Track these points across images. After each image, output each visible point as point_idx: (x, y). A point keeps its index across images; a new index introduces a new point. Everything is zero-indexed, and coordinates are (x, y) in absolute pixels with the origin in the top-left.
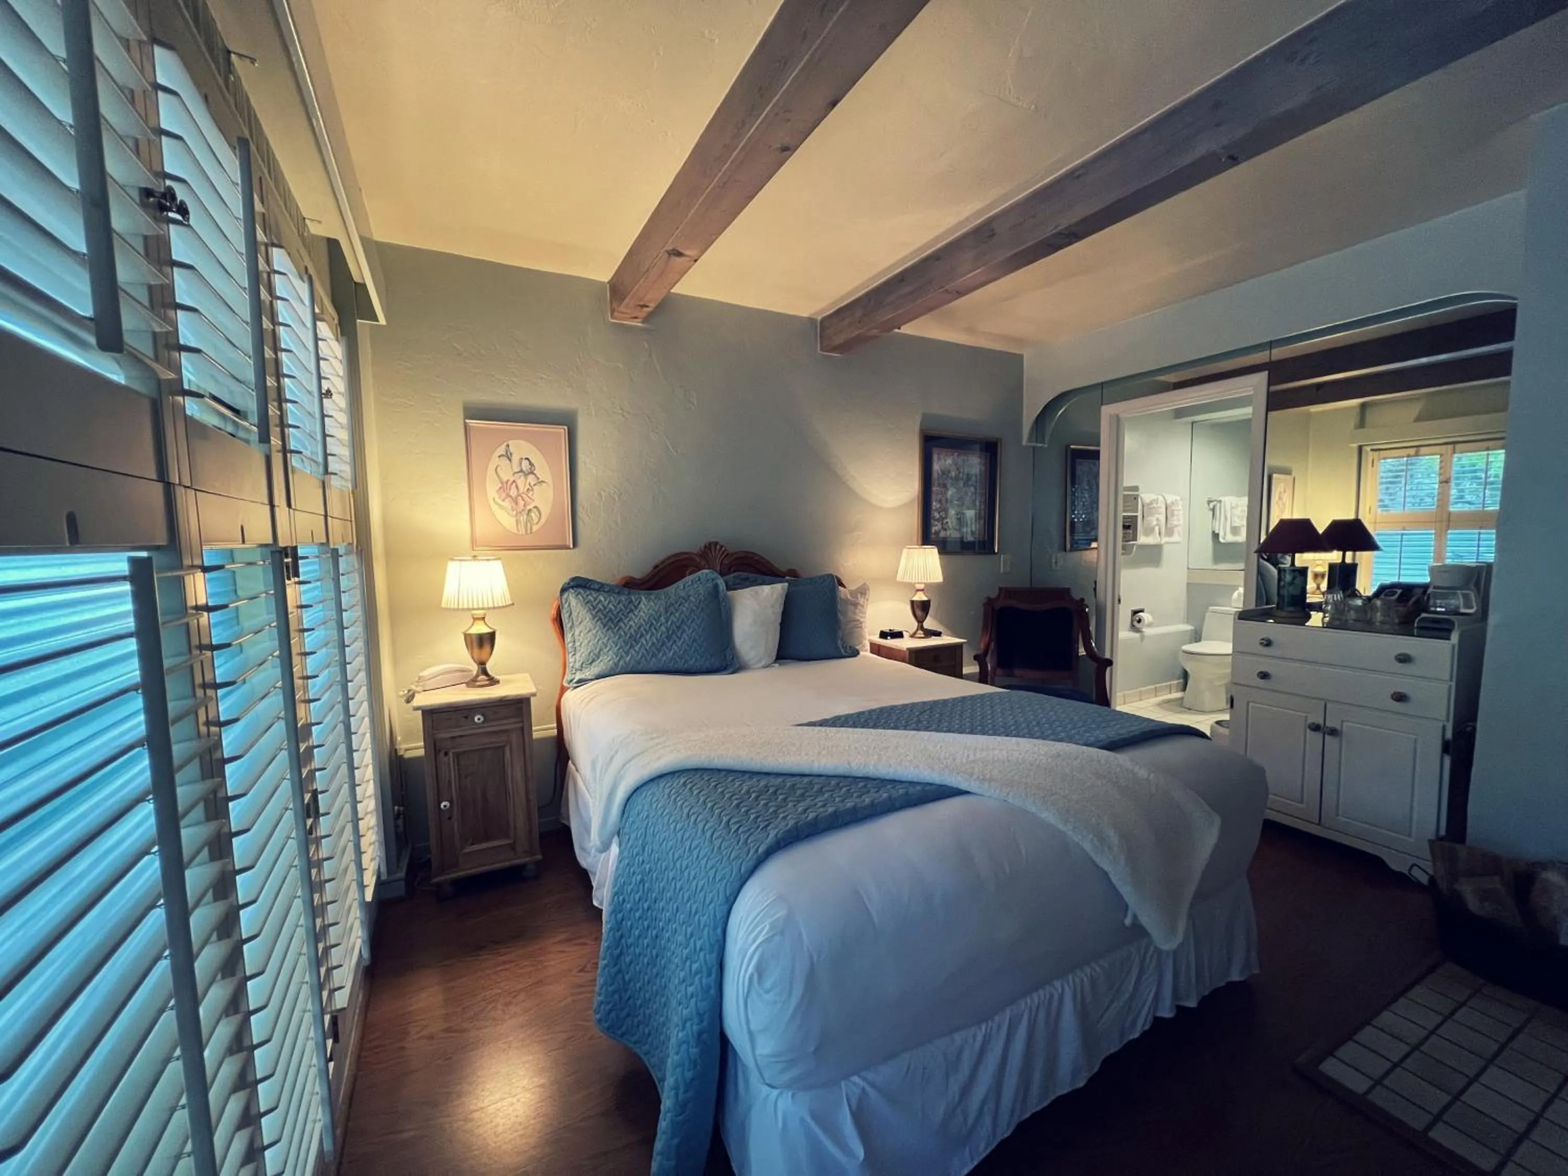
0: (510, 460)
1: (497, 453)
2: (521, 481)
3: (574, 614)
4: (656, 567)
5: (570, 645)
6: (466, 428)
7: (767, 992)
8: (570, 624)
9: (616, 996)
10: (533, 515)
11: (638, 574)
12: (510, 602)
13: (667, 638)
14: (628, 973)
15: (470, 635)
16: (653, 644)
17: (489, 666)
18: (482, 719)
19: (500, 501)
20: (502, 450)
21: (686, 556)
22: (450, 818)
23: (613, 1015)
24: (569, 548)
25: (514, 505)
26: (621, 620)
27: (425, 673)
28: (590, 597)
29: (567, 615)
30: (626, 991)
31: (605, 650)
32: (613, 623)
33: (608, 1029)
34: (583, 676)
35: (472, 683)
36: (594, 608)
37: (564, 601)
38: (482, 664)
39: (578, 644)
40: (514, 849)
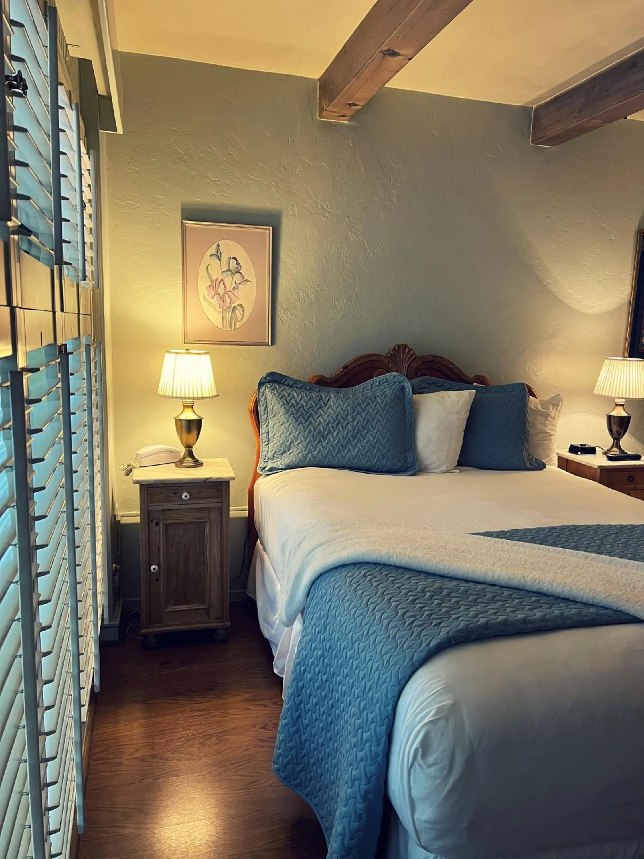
0: (220, 260)
1: (209, 252)
2: (228, 281)
3: (270, 407)
4: (346, 367)
5: (264, 435)
6: (183, 227)
7: (429, 766)
8: (265, 416)
9: (293, 752)
10: (237, 312)
11: (328, 373)
12: (216, 394)
13: (352, 436)
14: (305, 734)
15: (181, 420)
16: (340, 440)
17: (194, 449)
18: (188, 496)
19: (210, 300)
20: (213, 250)
21: (375, 358)
22: (157, 580)
23: (290, 766)
24: (269, 346)
25: (221, 302)
26: (311, 415)
27: (141, 451)
28: (284, 392)
29: (263, 408)
30: (302, 749)
31: (296, 444)
32: (303, 418)
33: (285, 778)
34: (274, 465)
35: (180, 463)
36: (288, 404)
37: (261, 394)
38: (189, 447)
39: (271, 435)
40: (208, 614)
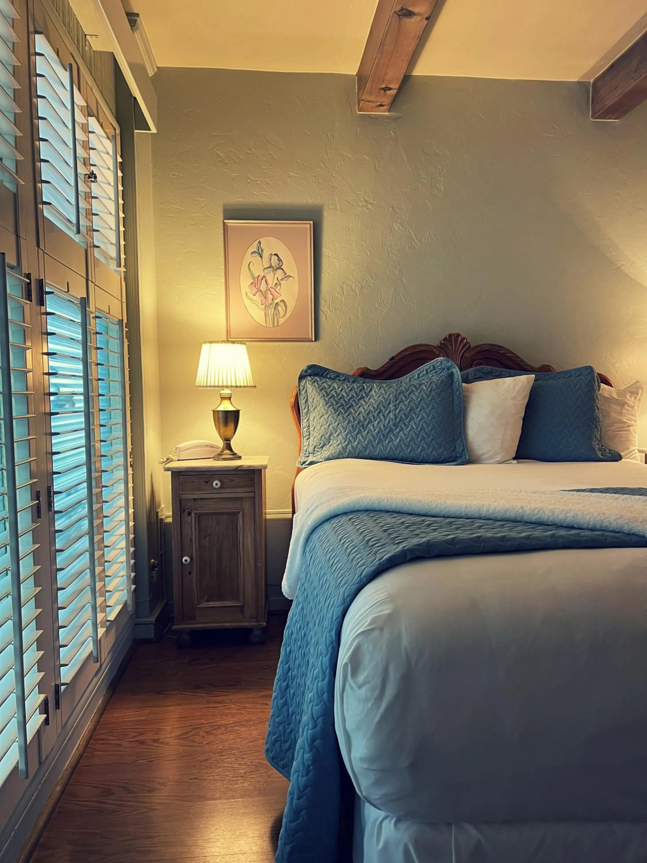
0: (261, 257)
1: (251, 250)
2: (271, 278)
3: (310, 400)
4: (392, 359)
5: (305, 429)
6: (225, 227)
8: (306, 409)
10: (280, 308)
11: (374, 366)
12: (252, 384)
13: (394, 425)
15: (218, 411)
16: (380, 430)
17: (233, 443)
18: (219, 484)
19: (251, 296)
20: (254, 247)
21: (424, 348)
22: (190, 573)
24: (312, 341)
25: (263, 299)
26: (352, 406)
27: (181, 445)
28: (325, 385)
29: (303, 401)
31: (335, 435)
32: (343, 409)
34: (314, 459)
35: (218, 457)
36: (328, 395)
37: (301, 388)
38: (227, 442)
39: (311, 429)
40: (242, 612)
